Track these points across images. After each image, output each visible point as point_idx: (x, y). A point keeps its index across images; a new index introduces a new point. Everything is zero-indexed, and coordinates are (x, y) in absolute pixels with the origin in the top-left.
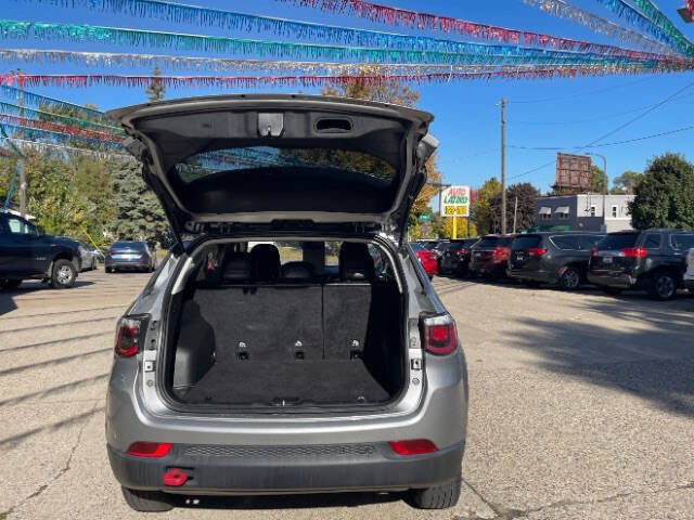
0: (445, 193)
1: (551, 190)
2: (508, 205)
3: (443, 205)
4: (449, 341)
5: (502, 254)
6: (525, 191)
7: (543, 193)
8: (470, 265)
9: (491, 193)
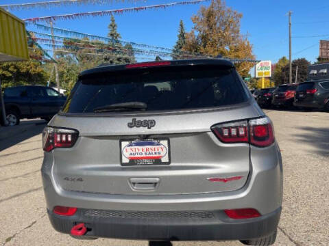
0: (258, 65)
1: (316, 61)
2: (293, 71)
3: (257, 71)
4: (268, 136)
5: (291, 94)
6: (302, 63)
7: (312, 63)
8: (273, 101)
9: (282, 65)
